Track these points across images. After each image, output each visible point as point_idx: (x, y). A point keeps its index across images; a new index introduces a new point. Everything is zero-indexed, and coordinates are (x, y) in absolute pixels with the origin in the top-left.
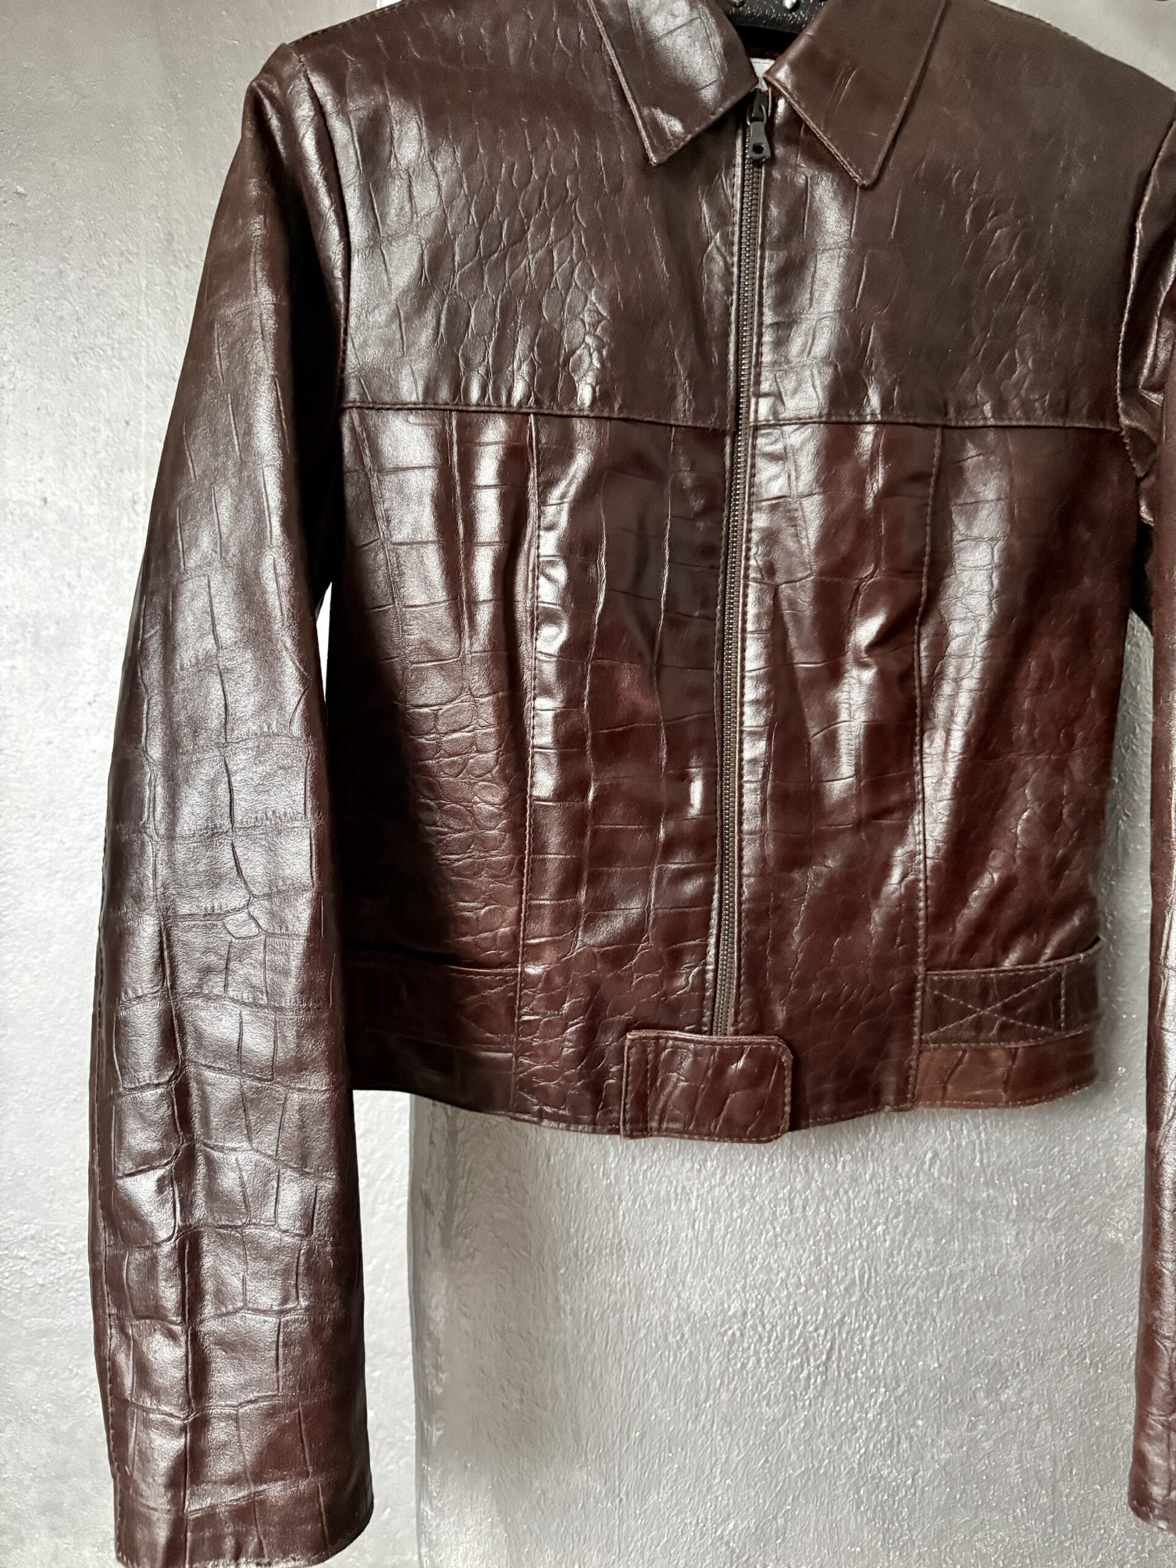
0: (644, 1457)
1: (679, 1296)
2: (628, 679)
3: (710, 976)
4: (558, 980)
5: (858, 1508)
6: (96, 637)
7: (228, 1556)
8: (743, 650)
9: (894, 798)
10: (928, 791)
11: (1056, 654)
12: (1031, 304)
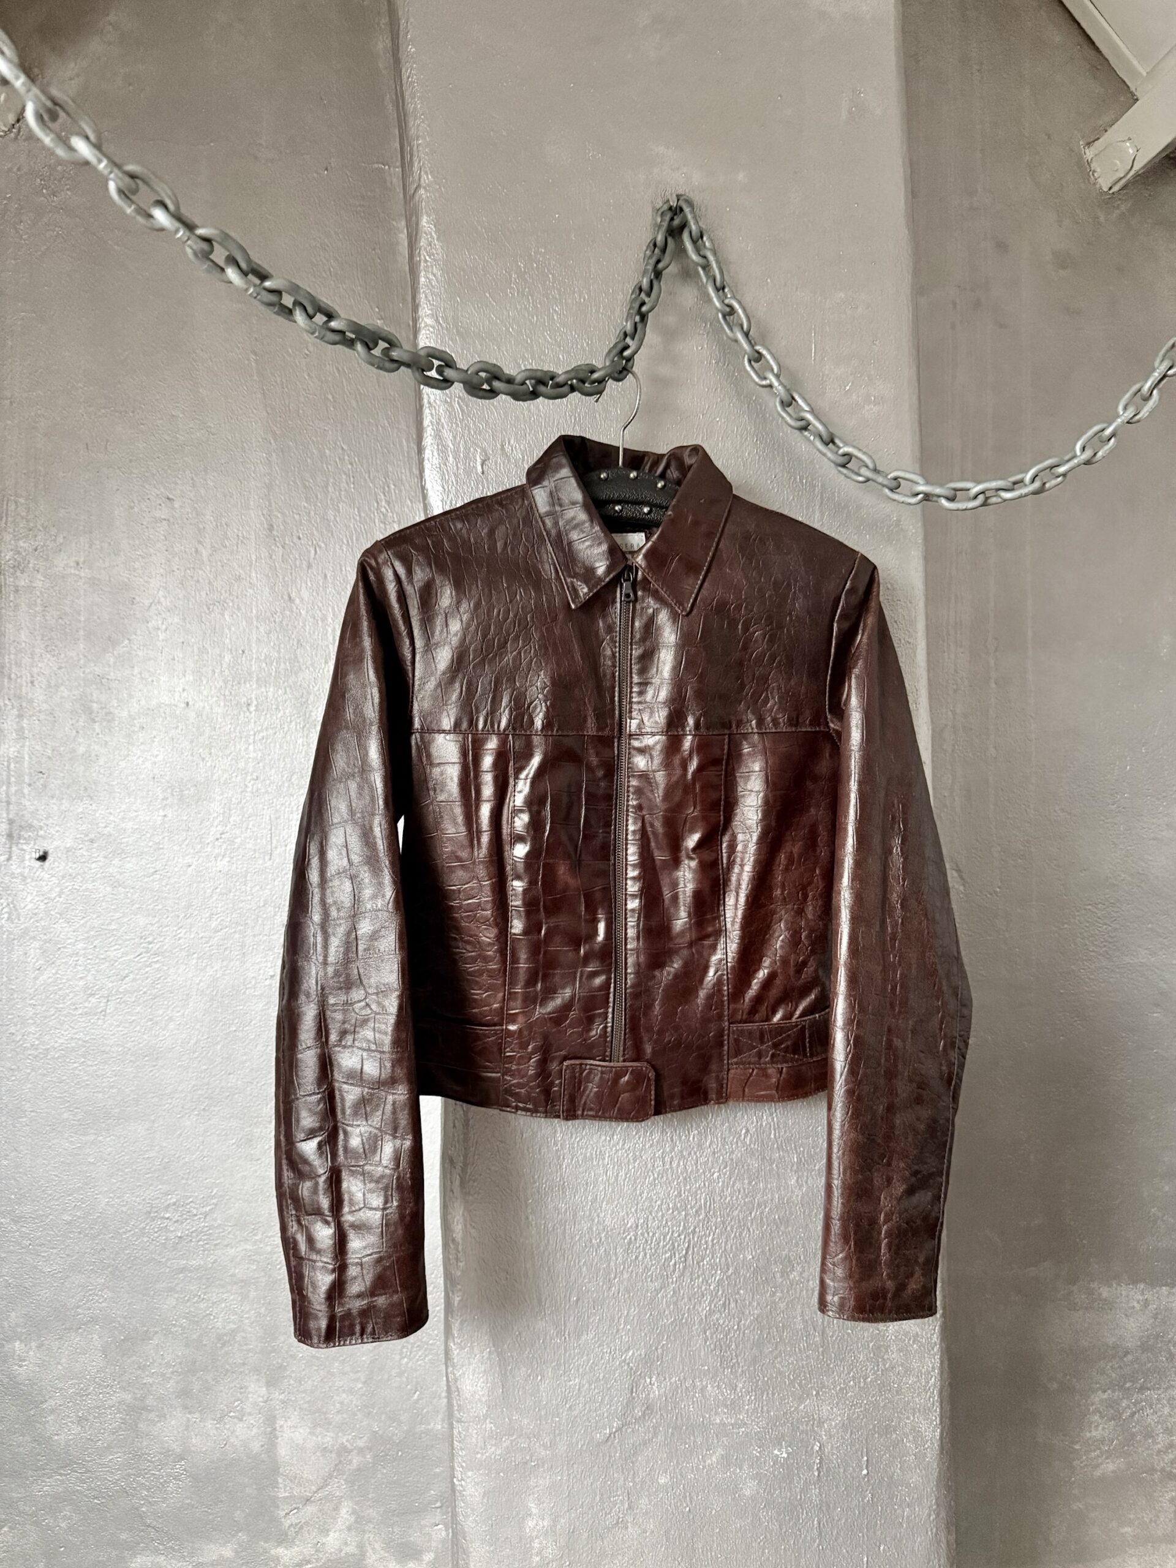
0: (578, 1312)
1: (598, 1216)
2: (562, 870)
3: (609, 1029)
4: (526, 1033)
5: (706, 1343)
6: (222, 794)
7: (358, 1334)
8: (626, 850)
9: (710, 929)
10: (729, 926)
11: (795, 850)
12: (777, 667)
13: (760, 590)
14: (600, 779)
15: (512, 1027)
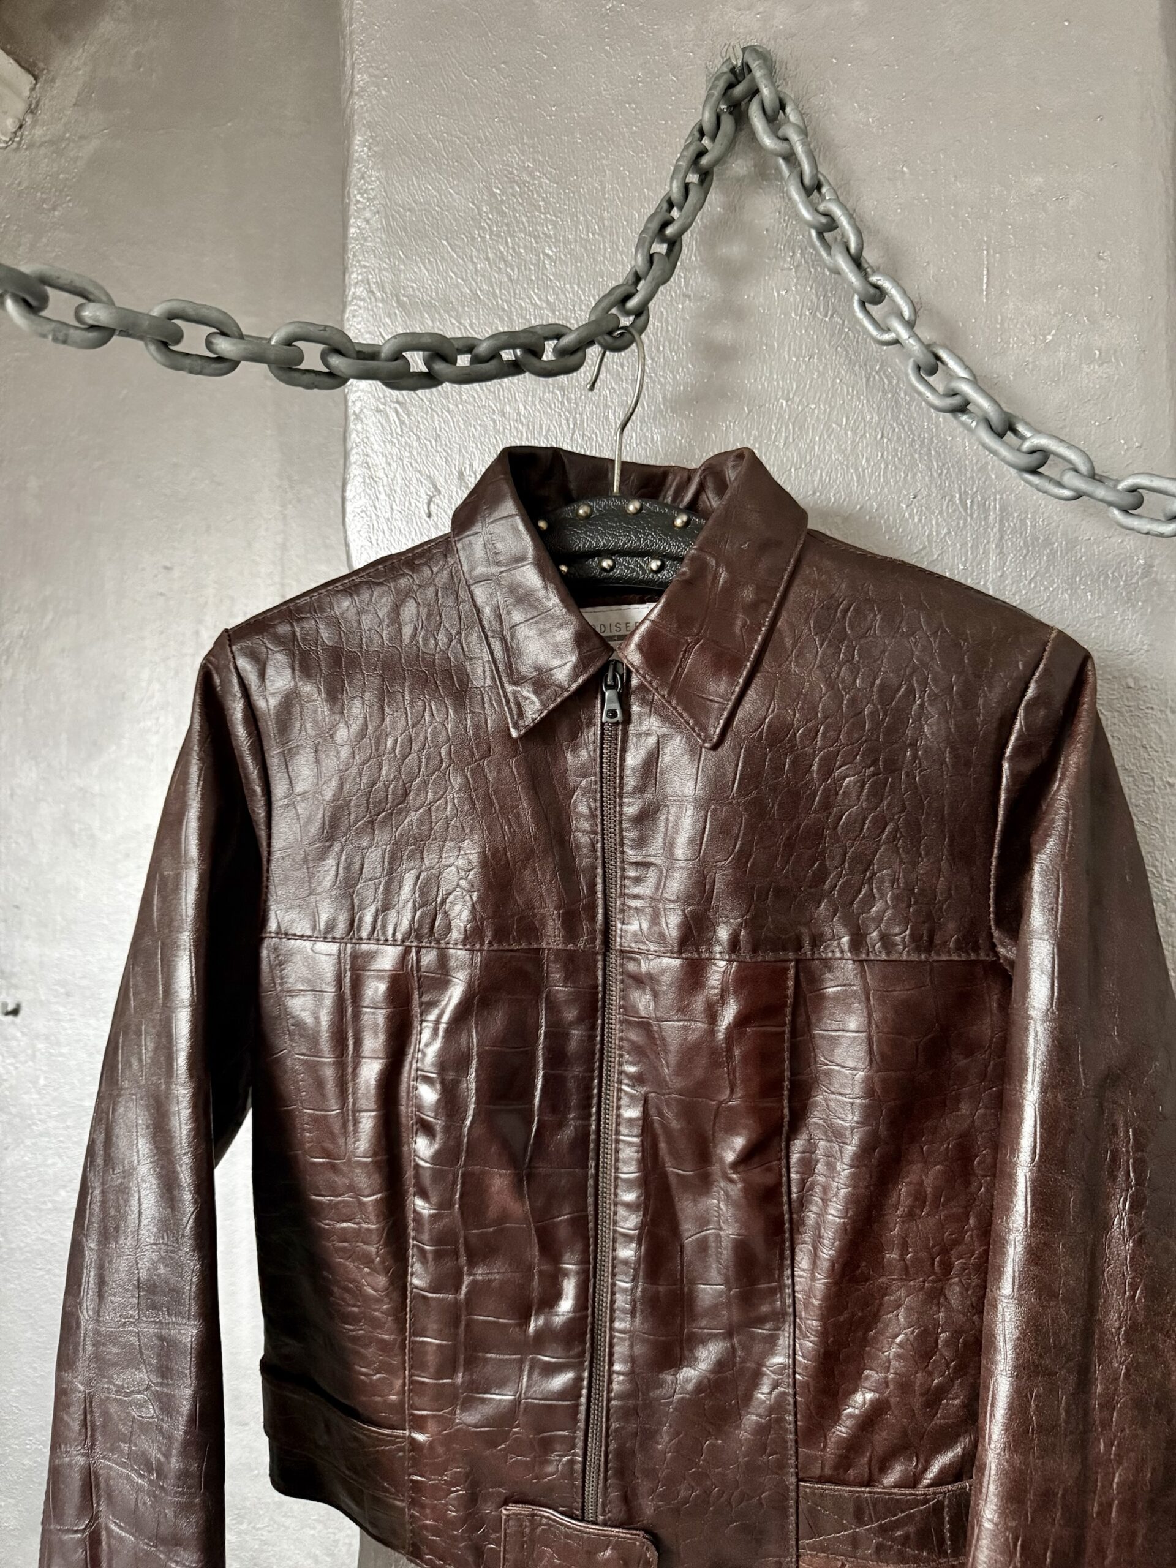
2: (498, 1185)
3: (578, 1467)
4: (440, 1450)
8: (617, 1153)
9: (765, 1309)
10: (800, 1306)
11: (929, 1181)
12: (889, 841)
13: (853, 701)
14: (571, 1024)
15: (421, 1437)
